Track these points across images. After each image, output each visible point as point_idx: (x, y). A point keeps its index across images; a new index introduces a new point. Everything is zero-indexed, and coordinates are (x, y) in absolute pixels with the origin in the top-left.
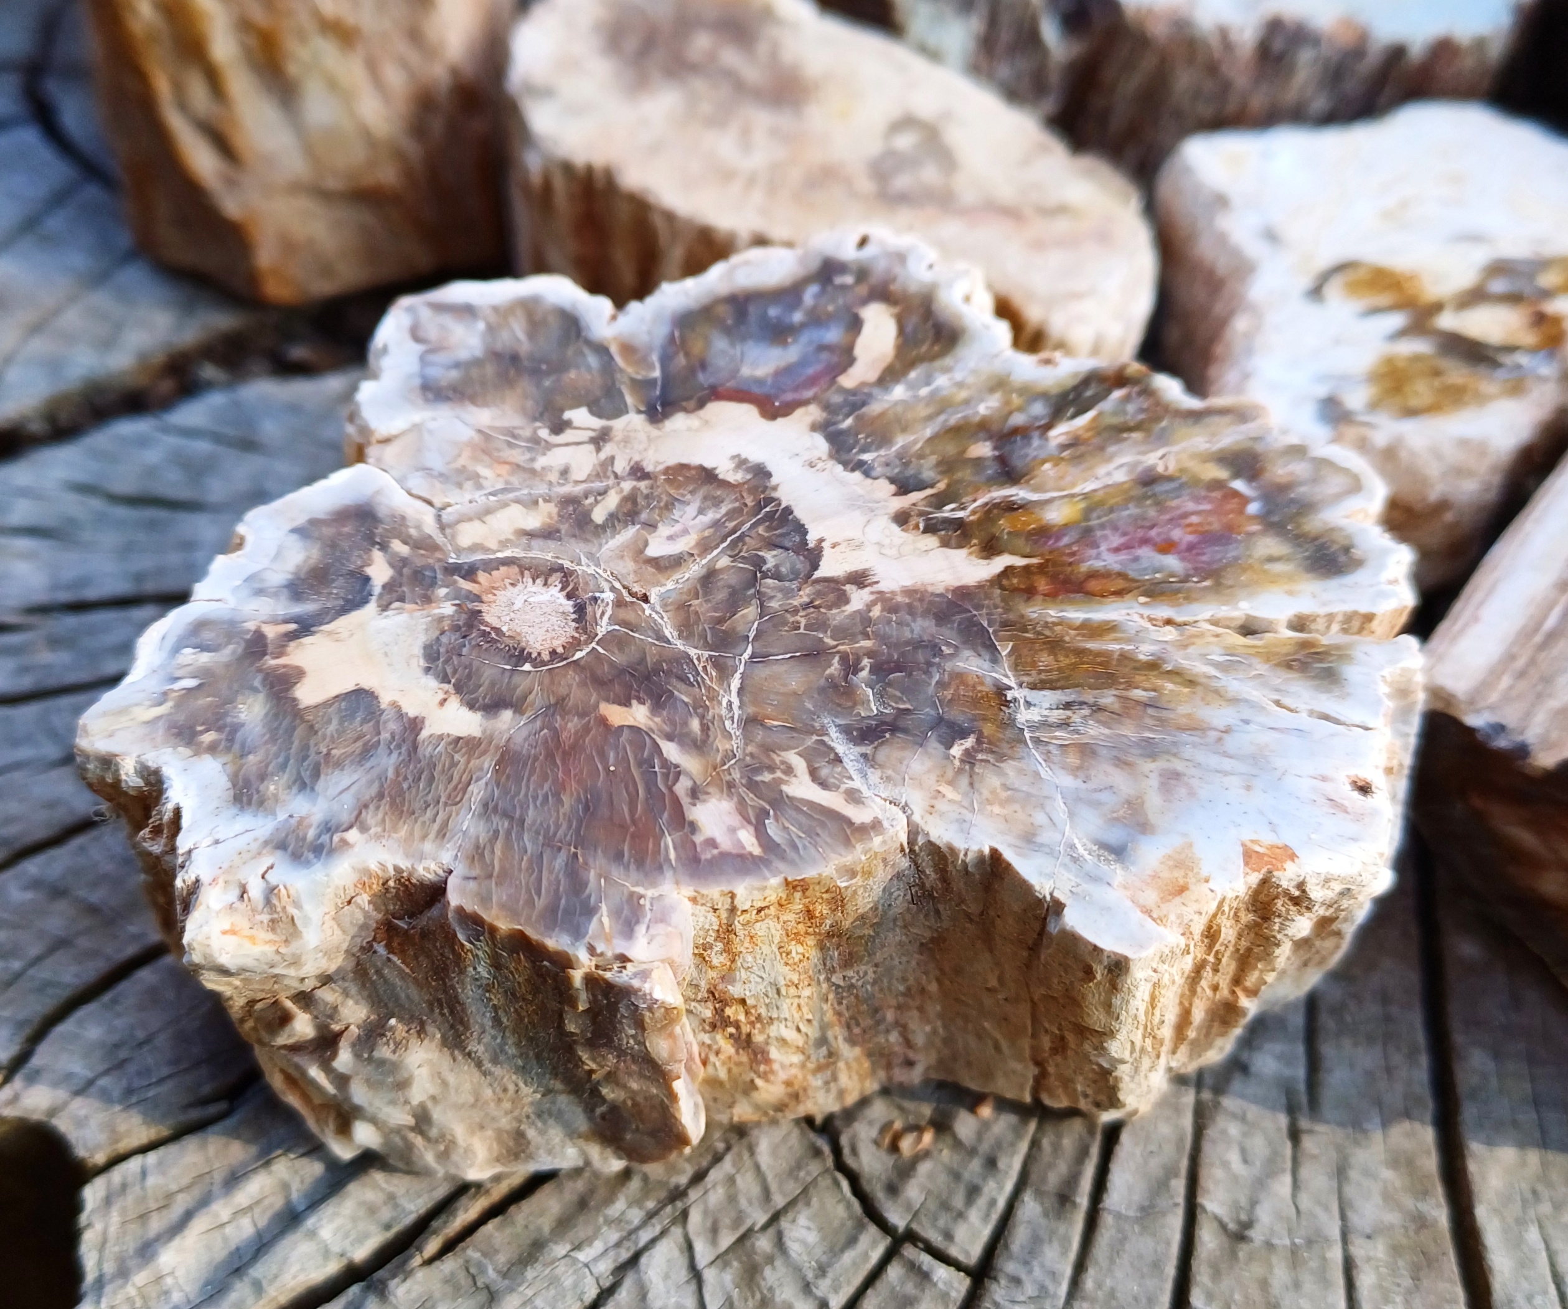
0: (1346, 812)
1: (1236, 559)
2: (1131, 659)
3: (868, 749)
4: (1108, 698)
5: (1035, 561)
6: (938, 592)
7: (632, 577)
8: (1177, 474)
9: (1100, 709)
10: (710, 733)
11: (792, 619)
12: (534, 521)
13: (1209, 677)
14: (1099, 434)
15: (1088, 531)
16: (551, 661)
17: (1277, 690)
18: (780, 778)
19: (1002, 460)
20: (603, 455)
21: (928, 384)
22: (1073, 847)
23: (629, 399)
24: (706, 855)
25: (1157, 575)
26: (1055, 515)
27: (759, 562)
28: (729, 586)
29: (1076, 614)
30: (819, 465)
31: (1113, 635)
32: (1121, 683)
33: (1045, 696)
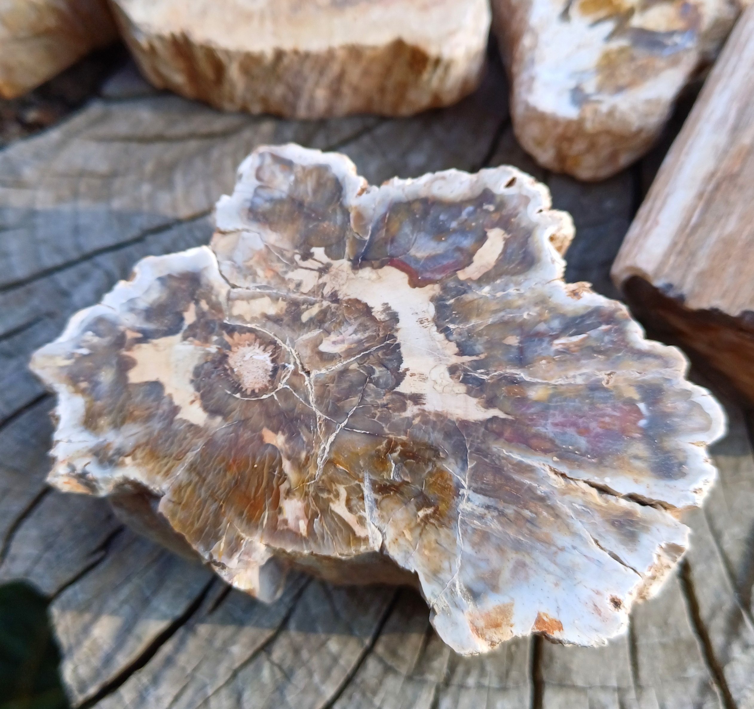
0: (600, 615)
1: (617, 450)
2: (533, 492)
3: (379, 497)
4: (510, 510)
5: (510, 417)
6: (452, 420)
7: (306, 360)
8: (612, 389)
9: (503, 515)
10: (309, 462)
11: (373, 412)
12: (272, 310)
13: (568, 516)
14: (581, 350)
15: (547, 408)
16: (250, 396)
17: (600, 535)
18: (331, 498)
19: (521, 350)
20: (321, 281)
21: (504, 290)
22: (454, 585)
23: (347, 250)
24: (281, 527)
25: (570, 447)
26: (534, 394)
27: (371, 372)
28: (351, 381)
29: (516, 456)
30: (425, 324)
31: (530, 475)
32: (521, 504)
33: (479, 498)
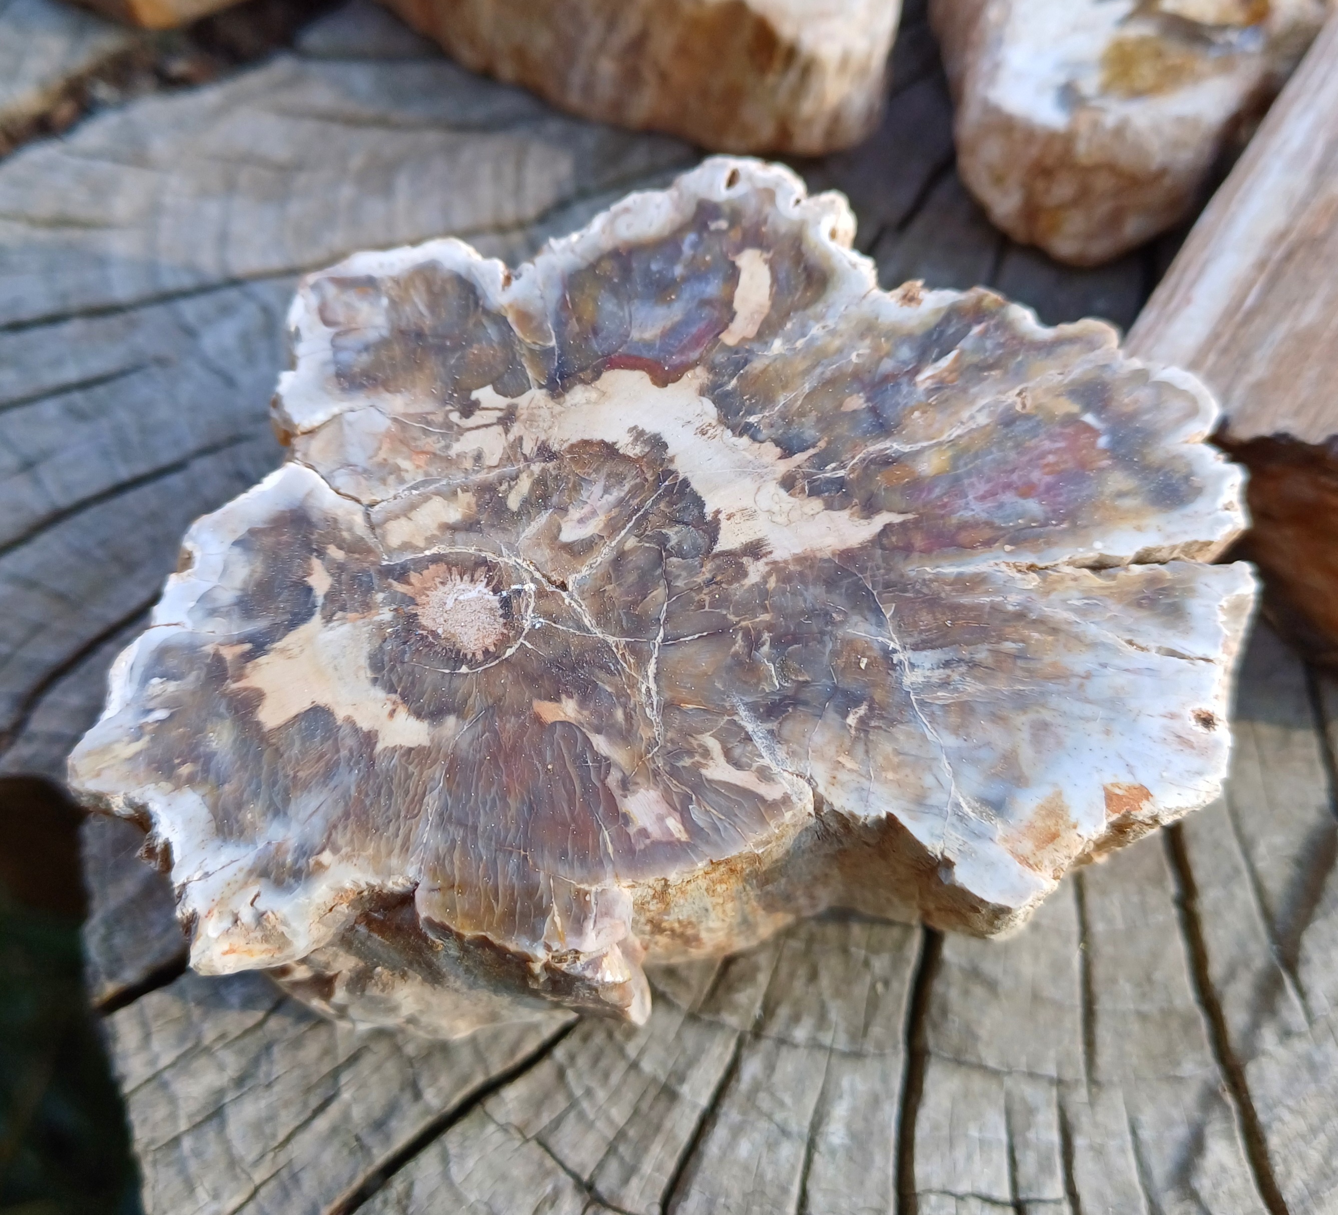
0: (1192, 747)
1: (1089, 497)
2: (1001, 611)
3: (773, 726)
4: (982, 654)
5: (910, 516)
6: (826, 557)
7: (549, 565)
8: (1034, 412)
9: (975, 665)
10: (634, 722)
11: (697, 599)
12: (454, 514)
13: (1070, 623)
14: (961, 374)
15: (957, 479)
16: (485, 661)
17: (1130, 631)
18: (699, 762)
19: (875, 411)
20: (511, 437)
21: (804, 335)
22: (958, 805)
23: (530, 374)
24: (640, 846)
25: (1020, 521)
26: (928, 466)
27: (663, 540)
28: (638, 568)
29: (950, 570)
30: (710, 432)
31: (983, 588)
32: (993, 636)
33: (926, 656)
